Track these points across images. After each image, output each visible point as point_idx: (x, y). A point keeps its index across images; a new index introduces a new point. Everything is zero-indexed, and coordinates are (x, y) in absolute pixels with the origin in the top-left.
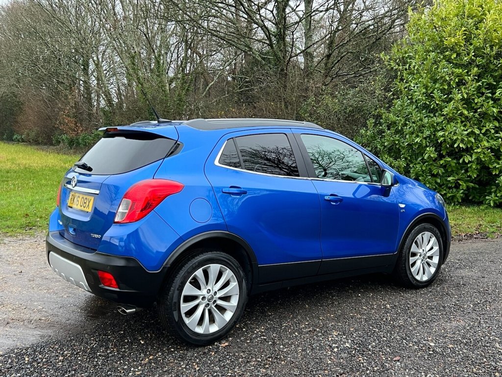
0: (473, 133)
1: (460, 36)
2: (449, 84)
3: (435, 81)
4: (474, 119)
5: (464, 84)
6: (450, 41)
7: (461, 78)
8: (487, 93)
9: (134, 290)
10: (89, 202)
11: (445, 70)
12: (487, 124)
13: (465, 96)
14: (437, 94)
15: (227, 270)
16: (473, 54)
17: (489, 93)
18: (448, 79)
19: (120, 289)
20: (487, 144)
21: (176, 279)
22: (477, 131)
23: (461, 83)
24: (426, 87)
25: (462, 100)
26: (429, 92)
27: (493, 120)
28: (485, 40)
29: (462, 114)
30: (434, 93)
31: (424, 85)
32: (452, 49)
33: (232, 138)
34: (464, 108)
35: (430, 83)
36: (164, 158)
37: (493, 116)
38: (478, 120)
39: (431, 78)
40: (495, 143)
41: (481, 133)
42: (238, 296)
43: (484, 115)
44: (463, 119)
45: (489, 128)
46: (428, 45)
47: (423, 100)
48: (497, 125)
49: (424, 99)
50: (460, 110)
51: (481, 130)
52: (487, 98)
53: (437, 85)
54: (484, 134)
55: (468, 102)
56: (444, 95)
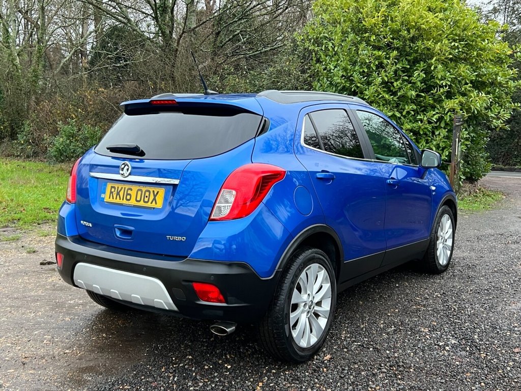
0: (393, 116)
1: (378, 18)
2: (369, 67)
3: (354, 63)
4: (392, 102)
5: (383, 68)
6: (368, 23)
7: (380, 61)
8: (403, 76)
9: (245, 303)
10: (155, 196)
11: (365, 52)
12: (407, 107)
13: (386, 79)
14: (356, 76)
15: (323, 269)
16: (391, 36)
17: (405, 76)
18: (368, 61)
19: (227, 304)
20: (409, 127)
21: (285, 285)
22: (398, 115)
23: (381, 66)
24: (345, 69)
25: (382, 83)
26: (349, 75)
27: (411, 102)
28: (402, 22)
29: (383, 97)
30: (353, 77)
31: (343, 68)
32: (371, 30)
33: (308, 114)
34: (384, 91)
35: (349, 65)
36: (255, 138)
37: (411, 99)
38: (397, 104)
39: (350, 60)
40: (414, 125)
41: (402, 115)
42: (330, 299)
43: (404, 98)
44: (384, 102)
45: (409, 110)
46: (347, 26)
47: (342, 83)
48: (415, 107)
49: (344, 82)
50: (381, 94)
51: (401, 113)
52: (404, 80)
53: (357, 68)
54: (405, 117)
55: (387, 85)
56: (364, 78)
